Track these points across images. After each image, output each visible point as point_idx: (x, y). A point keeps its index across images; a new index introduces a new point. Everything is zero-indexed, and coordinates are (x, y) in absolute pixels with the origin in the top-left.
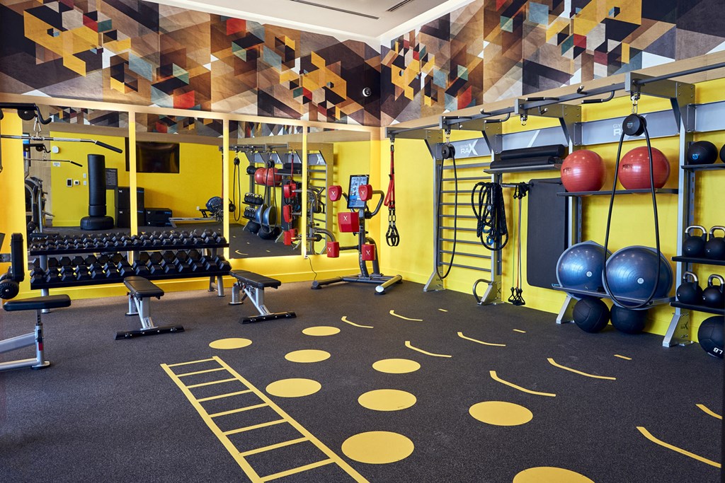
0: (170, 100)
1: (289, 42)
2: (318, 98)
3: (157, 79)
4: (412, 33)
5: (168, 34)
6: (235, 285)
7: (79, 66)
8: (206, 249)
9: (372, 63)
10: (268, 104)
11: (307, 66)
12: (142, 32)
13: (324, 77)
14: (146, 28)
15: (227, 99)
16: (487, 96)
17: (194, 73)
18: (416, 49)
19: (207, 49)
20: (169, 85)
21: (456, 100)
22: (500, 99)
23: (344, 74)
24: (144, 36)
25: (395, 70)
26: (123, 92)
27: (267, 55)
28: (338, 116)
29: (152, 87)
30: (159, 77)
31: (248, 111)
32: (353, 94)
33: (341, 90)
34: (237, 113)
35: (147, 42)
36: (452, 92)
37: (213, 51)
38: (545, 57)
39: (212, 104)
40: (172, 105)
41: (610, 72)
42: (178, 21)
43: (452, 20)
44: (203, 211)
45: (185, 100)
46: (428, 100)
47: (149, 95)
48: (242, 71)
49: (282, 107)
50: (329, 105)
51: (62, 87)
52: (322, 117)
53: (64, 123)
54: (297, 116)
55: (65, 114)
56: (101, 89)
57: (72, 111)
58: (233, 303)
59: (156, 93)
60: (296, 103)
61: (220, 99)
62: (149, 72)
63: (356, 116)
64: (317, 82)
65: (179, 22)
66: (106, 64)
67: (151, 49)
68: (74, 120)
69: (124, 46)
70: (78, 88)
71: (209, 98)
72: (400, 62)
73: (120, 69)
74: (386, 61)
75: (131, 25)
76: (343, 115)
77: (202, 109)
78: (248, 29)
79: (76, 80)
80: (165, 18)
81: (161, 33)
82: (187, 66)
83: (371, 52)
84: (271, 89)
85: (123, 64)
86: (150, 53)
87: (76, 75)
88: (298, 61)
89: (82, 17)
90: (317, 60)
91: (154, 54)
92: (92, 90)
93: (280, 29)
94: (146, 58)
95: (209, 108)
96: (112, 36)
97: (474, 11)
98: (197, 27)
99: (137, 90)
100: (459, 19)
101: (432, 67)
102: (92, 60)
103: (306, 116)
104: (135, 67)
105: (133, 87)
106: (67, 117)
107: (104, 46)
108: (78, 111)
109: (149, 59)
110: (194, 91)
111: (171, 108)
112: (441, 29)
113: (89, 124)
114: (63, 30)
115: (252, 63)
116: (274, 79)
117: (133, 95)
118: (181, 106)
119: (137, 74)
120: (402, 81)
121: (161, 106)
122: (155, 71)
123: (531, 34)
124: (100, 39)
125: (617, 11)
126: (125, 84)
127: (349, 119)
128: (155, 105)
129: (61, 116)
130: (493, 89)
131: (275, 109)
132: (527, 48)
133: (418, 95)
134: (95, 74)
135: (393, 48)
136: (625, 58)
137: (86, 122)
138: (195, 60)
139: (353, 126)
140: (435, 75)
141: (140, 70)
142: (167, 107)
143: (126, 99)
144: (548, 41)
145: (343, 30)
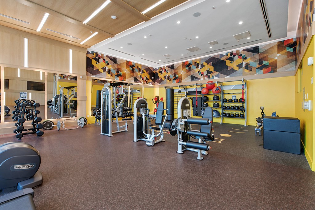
0: (118, 78)
1: (140, 67)
2: (145, 79)
4: (164, 67)
5: (118, 64)
7: (101, 71)
9: (154, 72)
10: (136, 80)
11: (143, 72)
12: (113, 64)
13: (146, 75)
16: (183, 81)
18: (165, 70)
19: (125, 68)
20: (118, 75)
21: (175, 81)
22: (186, 82)
23: (149, 74)
24: (114, 65)
25: (159, 74)
27: (136, 70)
28: (148, 83)
31: (132, 81)
32: (151, 78)
33: (149, 77)
36: (174, 79)
38: (195, 75)
41: (208, 79)
43: (174, 66)
46: (168, 81)
47: (114, 77)
48: (131, 73)
49: (138, 80)
50: (147, 80)
52: (145, 83)
53: (63, 79)
54: (141, 83)
55: (63, 77)
57: (65, 76)
60: (141, 80)
62: (114, 72)
63: (151, 83)
64: (144, 76)
68: (65, 78)
69: (110, 67)
72: (161, 72)
74: (157, 72)
75: (112, 62)
76: (149, 82)
78: (133, 64)
83: (154, 70)
84: (136, 77)
87: (101, 72)
88: (141, 71)
90: (145, 71)
93: (138, 64)
96: (108, 64)
97: (180, 65)
100: (176, 66)
101: (169, 74)
102: (104, 69)
103: (143, 82)
106: (64, 77)
107: (107, 66)
108: (67, 76)
112: (172, 67)
113: (70, 79)
115: (133, 71)
116: (137, 75)
117: (111, 77)
120: (161, 76)
123: (192, 71)
125: (209, 69)
127: (150, 83)
129: (62, 77)
130: (184, 80)
131: (137, 81)
132: (192, 73)
133: (166, 79)
134: (105, 72)
135: (159, 69)
136: (211, 77)
137: (69, 79)
139: (151, 85)
140: (170, 76)
144: (196, 72)
145: (149, 65)
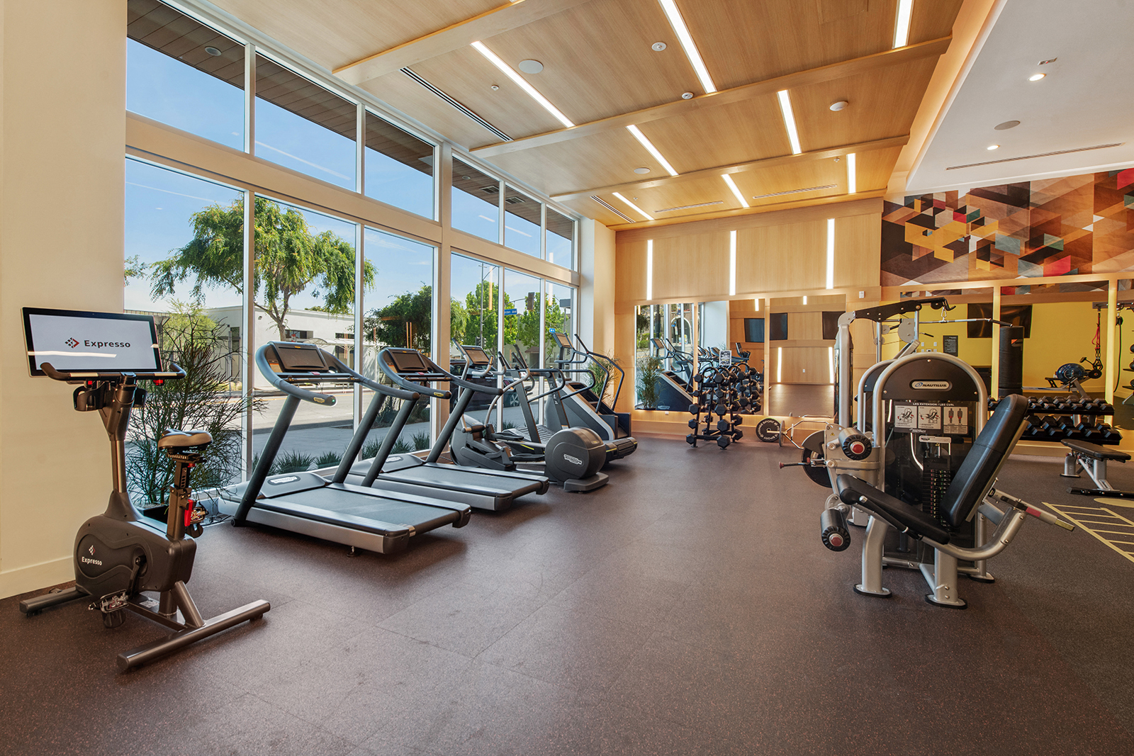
3: (1026, 252)
6: (1069, 455)
8: (1079, 416)
14: (1015, 208)
15: (1114, 258)
17: (1070, 238)
26: (989, 270)
29: (1020, 260)
30: (1028, 250)
34: (1129, 271)
35: (1016, 220)
37: (1096, 211)
39: (1093, 266)
40: (1042, 274)
42: (1051, 191)
44: (1050, 380)
45: (1058, 266)
51: (933, 274)
56: (966, 271)
58: (1066, 474)
59: (1024, 266)
61: (1105, 259)
65: (1054, 192)
66: (973, 248)
67: (1020, 225)
70: (946, 273)
71: (1090, 259)
73: (985, 250)
77: (1080, 273)
79: (945, 266)
80: (1036, 193)
81: (1031, 208)
82: (1062, 232)
85: (989, 245)
86: (1018, 229)
89: (952, 214)
91: (1023, 229)
92: (958, 273)
94: (1015, 234)
95: (1089, 270)
98: (1077, 192)
99: (1003, 266)
104: (1002, 246)
105: (999, 263)
109: (1017, 235)
110: (1070, 256)
111: (1041, 276)
114: (935, 228)
118: (1051, 273)
119: (1003, 252)
121: (1029, 277)
122: (1024, 245)
124: (968, 228)
126: (991, 262)
128: (1022, 277)
138: (1072, 225)
141: (1007, 247)
142: (1035, 277)
143: (991, 275)
